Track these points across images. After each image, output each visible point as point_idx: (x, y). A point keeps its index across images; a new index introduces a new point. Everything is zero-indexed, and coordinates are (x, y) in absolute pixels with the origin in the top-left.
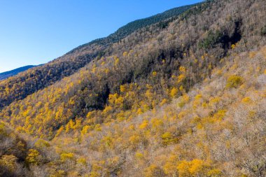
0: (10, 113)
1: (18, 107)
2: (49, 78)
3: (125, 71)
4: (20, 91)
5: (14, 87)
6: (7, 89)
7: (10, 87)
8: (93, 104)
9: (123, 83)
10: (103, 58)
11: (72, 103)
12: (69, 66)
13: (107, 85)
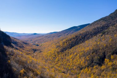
0: (66, 55)
1: (69, 53)
2: (80, 39)
3: (114, 46)
4: (70, 45)
5: (67, 43)
6: (65, 44)
7: (66, 43)
8: (97, 62)
9: (113, 54)
10: (104, 35)
11: (88, 59)
12: (89, 34)
13: (104, 52)
